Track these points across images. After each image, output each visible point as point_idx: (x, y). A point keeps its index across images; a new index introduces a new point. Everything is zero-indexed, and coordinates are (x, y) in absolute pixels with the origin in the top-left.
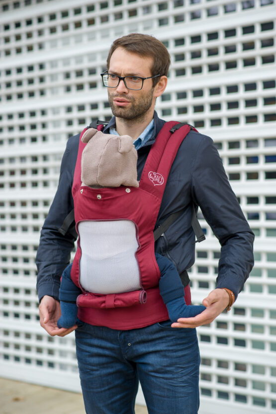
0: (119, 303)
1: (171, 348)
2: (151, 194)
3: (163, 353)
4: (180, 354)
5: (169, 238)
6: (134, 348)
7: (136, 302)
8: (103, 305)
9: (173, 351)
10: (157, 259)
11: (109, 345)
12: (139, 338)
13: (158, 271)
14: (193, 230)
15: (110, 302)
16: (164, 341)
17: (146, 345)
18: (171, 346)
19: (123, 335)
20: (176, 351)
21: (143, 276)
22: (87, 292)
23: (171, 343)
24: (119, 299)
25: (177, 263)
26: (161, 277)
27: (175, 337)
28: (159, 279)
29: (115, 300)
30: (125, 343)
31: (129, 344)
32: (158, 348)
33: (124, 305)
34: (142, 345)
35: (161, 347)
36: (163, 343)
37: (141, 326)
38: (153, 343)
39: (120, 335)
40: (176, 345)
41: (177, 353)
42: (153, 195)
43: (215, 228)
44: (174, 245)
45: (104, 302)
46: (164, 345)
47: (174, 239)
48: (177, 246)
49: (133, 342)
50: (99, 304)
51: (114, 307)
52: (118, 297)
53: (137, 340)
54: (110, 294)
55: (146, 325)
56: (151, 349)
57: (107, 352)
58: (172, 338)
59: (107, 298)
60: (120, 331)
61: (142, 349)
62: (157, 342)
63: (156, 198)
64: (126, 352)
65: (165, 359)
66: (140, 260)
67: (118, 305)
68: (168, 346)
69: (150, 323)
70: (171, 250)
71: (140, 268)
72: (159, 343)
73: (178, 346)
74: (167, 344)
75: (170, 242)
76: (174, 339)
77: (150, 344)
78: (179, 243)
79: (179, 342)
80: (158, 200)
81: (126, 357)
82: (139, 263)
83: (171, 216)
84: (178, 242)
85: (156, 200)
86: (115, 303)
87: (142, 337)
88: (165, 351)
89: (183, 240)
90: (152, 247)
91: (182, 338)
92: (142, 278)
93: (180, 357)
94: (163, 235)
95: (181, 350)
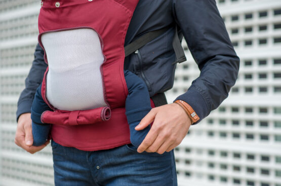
0: (82, 119)
1: (140, 173)
2: (121, 5)
3: (131, 178)
4: (150, 179)
5: (144, 56)
6: (103, 172)
7: (97, 119)
8: (66, 122)
9: (141, 176)
10: (126, 75)
11: (79, 167)
12: (107, 161)
13: (125, 88)
14: (174, 52)
15: (73, 119)
16: (133, 165)
17: (115, 168)
18: (140, 170)
19: (91, 158)
20: (145, 176)
21: (108, 91)
22: (56, 109)
23: (140, 168)
24: (82, 116)
25: (151, 83)
26: (128, 96)
27: (145, 161)
28: (126, 97)
29: (78, 117)
30: (94, 166)
31: (98, 167)
32: (126, 172)
33: (87, 121)
34: (112, 169)
35: (129, 171)
36: (131, 167)
37: (108, 147)
38: (123, 167)
39: (89, 157)
40: (147, 170)
41: (146, 178)
42: (123, 6)
43: (195, 51)
44: (151, 64)
45: (67, 118)
46: (133, 169)
47: (150, 58)
48: (153, 66)
49: (102, 165)
50: (63, 121)
51: (76, 124)
52: (81, 113)
53: (106, 163)
54: (75, 111)
55: (113, 146)
56: (120, 173)
57: (78, 176)
58: (142, 162)
59: (71, 114)
60: (89, 152)
61: (111, 172)
62: (126, 166)
63: (126, 10)
64: (96, 175)
65: (133, 184)
66: (105, 74)
67: (81, 122)
68: (137, 170)
69: (117, 145)
70: (147, 69)
71: (104, 82)
72: (128, 167)
73: (149, 171)
74: (136, 169)
75: (145, 61)
76: (144, 163)
77: (119, 167)
78: (156, 63)
79: (149, 167)
80: (128, 12)
81: (97, 181)
82: (104, 77)
83: (148, 34)
84: (154, 62)
85: (127, 12)
86: (78, 120)
87: (110, 160)
88: (134, 175)
89: (161, 61)
90: (121, 62)
91: (153, 163)
92: (106, 93)
93: (150, 183)
94: (137, 52)
95: (151, 175)
